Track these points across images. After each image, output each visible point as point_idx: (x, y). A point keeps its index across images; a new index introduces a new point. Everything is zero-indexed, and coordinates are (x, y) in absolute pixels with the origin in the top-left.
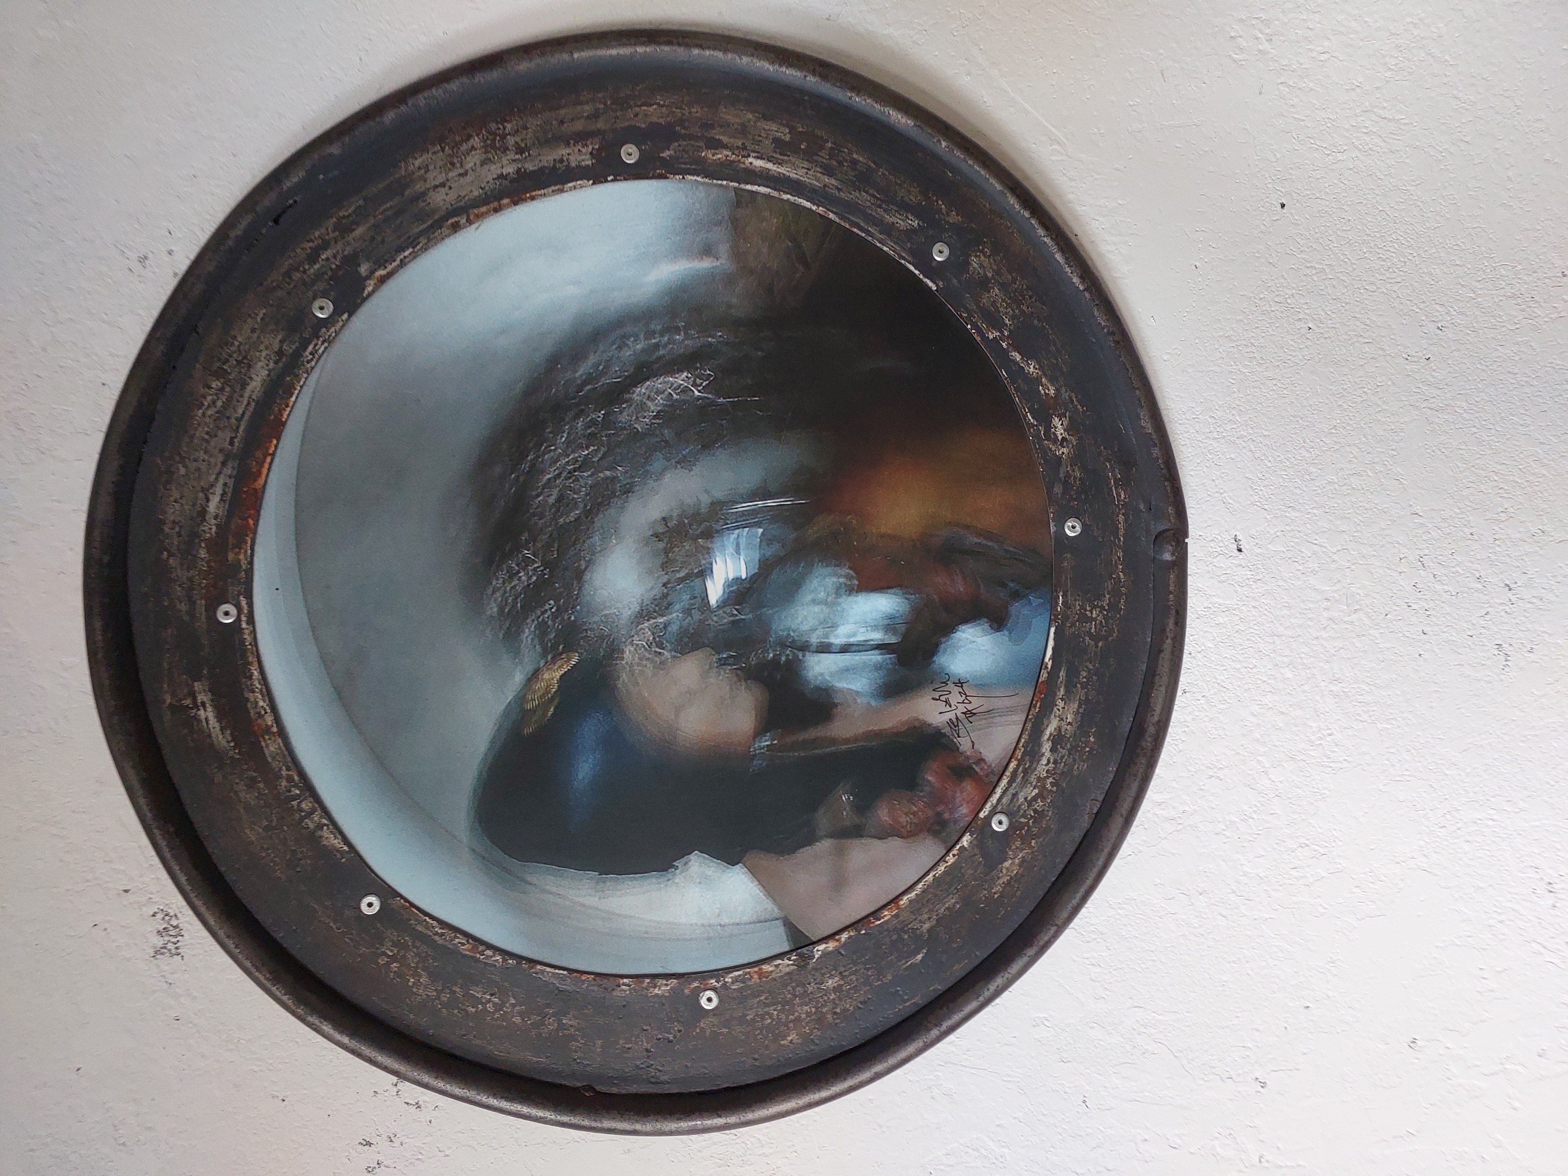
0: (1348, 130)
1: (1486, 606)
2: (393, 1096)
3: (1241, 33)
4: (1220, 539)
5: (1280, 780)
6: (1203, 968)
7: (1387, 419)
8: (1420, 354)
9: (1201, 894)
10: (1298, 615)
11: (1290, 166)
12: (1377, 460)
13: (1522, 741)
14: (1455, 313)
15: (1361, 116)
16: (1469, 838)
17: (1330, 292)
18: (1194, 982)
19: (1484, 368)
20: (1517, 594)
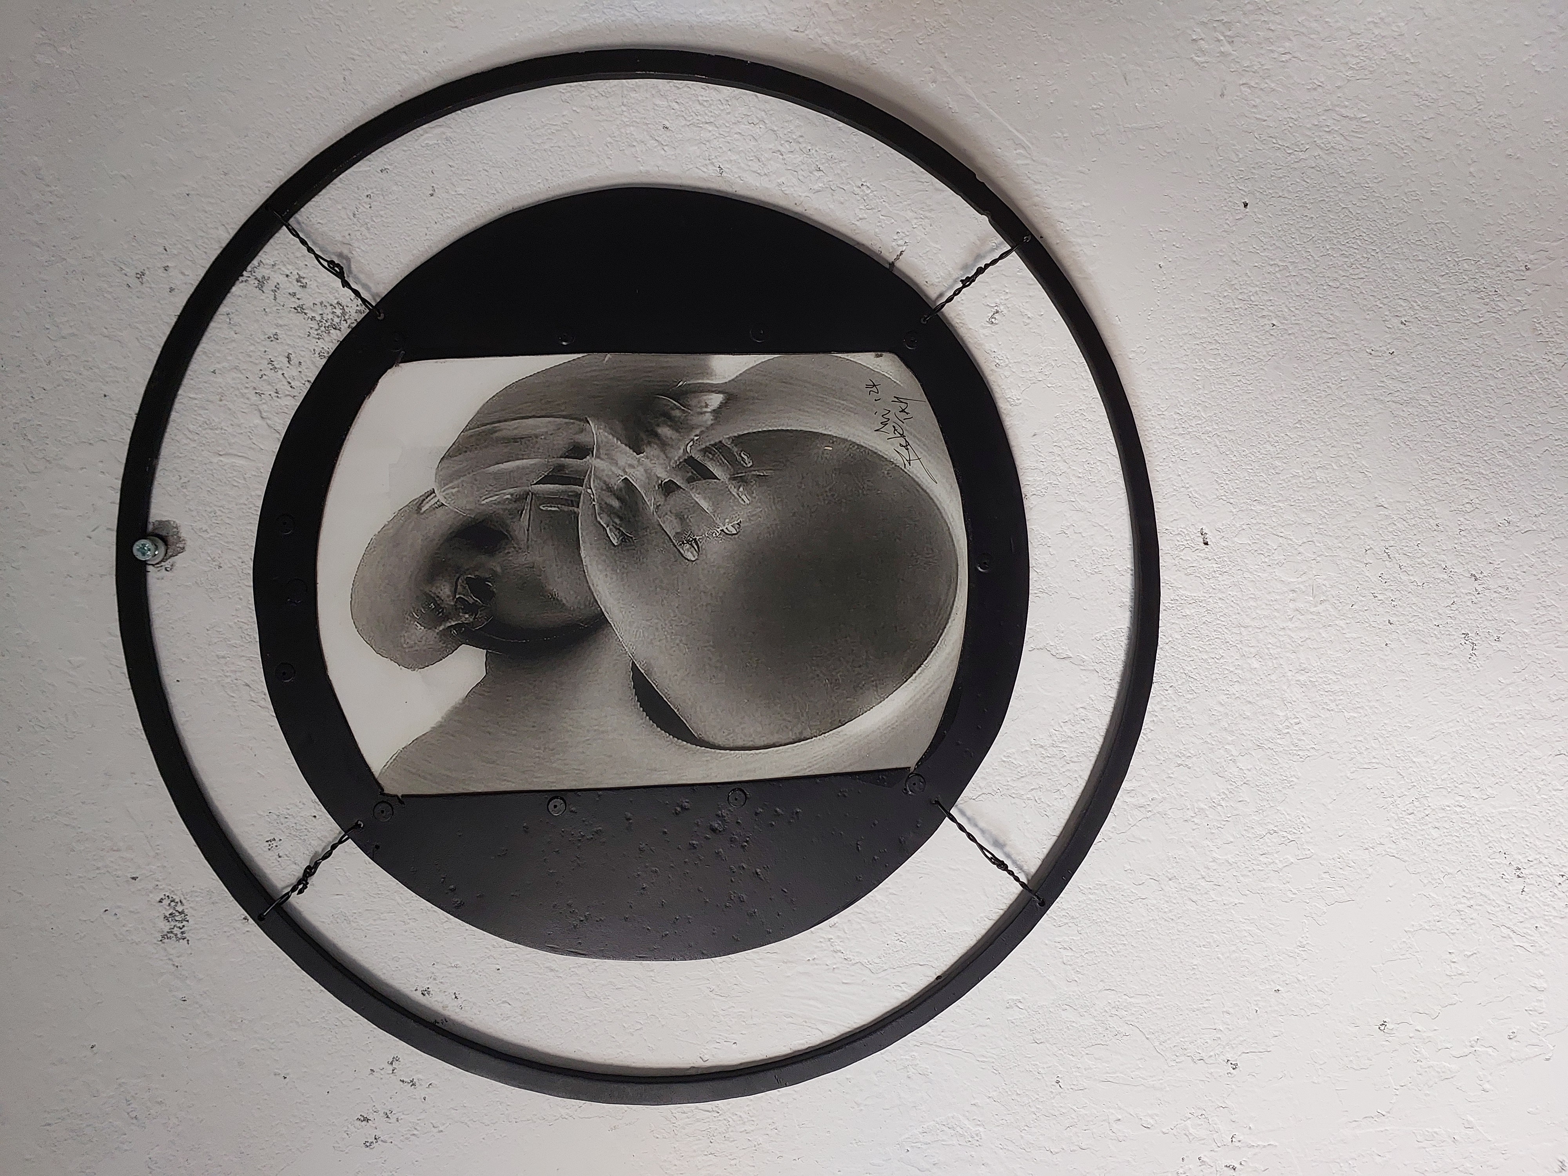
0: (1309, 129)
1: (1452, 596)
2: (388, 1074)
3: (1203, 36)
4: (1186, 532)
5: (1249, 768)
6: (1173, 952)
7: (1352, 413)
8: (1384, 348)
9: (1170, 880)
10: (1264, 606)
11: (1252, 166)
12: (1342, 453)
13: (1489, 729)
14: (1418, 308)
15: (1323, 115)
16: (1437, 825)
17: (1293, 289)
18: (1165, 966)
19: (1448, 361)
20: (1483, 583)
